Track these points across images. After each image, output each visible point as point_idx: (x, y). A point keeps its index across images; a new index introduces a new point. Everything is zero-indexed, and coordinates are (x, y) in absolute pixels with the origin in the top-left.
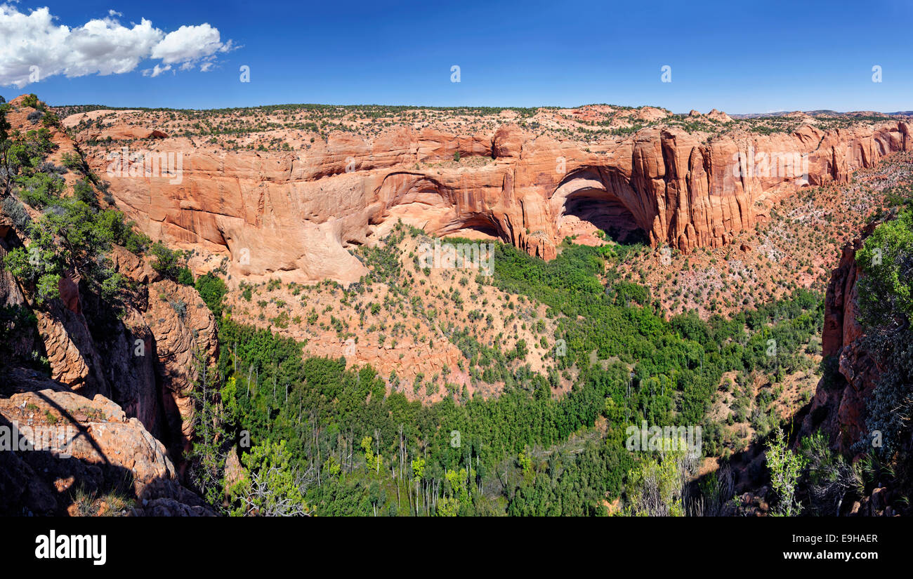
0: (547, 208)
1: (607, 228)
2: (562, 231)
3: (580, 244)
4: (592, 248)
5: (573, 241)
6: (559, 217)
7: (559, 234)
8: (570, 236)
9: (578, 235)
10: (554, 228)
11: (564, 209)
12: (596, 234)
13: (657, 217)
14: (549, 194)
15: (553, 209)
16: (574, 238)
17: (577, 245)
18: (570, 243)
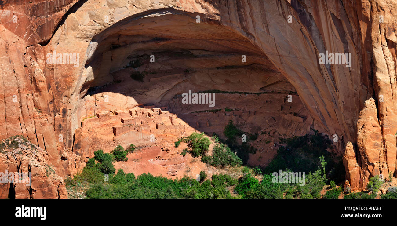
0: (38, 72)
1: (220, 130)
2: (86, 139)
3: (137, 174)
4: (173, 183)
5: (117, 165)
6: (75, 99)
7: (76, 146)
8: (107, 150)
9: (132, 149)
10: (59, 128)
11: (88, 74)
12: (184, 146)
13: (370, 103)
14: (41, 30)
15: (57, 73)
16: (119, 155)
17: (130, 176)
18: (108, 171)
